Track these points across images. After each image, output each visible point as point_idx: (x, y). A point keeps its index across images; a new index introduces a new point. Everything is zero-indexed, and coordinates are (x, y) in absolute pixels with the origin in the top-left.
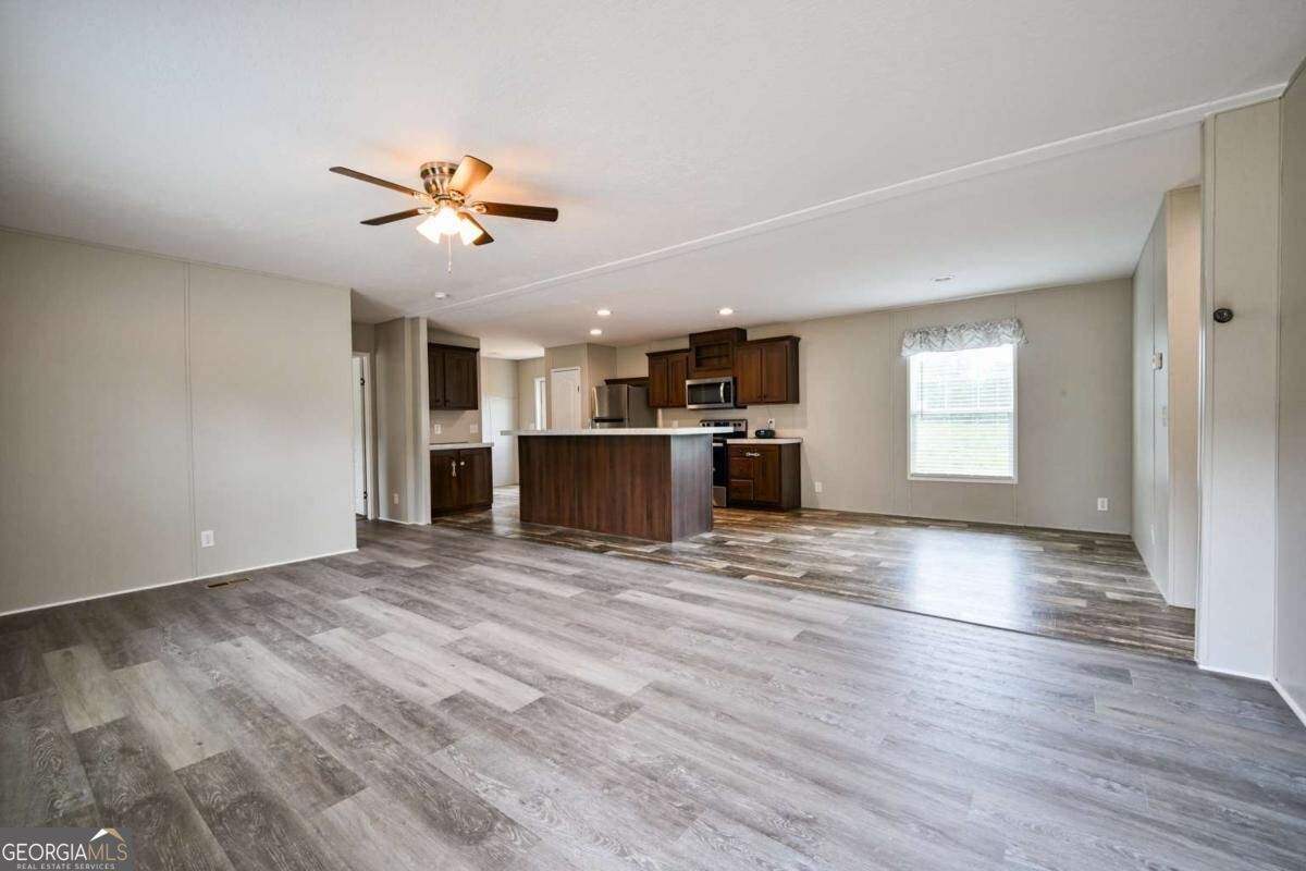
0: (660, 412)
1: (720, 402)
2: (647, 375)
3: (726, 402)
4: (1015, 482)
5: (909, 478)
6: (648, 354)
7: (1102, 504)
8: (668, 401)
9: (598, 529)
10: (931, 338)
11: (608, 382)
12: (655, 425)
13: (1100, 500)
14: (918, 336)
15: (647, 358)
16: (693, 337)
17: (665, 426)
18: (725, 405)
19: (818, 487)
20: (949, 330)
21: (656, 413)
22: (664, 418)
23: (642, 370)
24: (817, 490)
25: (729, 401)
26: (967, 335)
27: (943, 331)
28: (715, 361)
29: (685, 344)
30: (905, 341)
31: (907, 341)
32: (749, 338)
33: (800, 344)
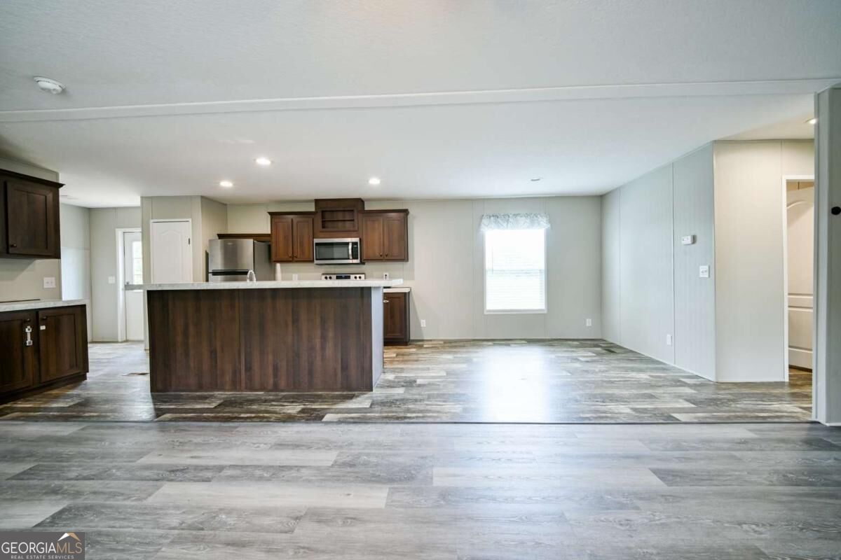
0: (278, 265)
1: (349, 259)
2: (269, 232)
3: (353, 258)
4: (545, 312)
5: (486, 313)
6: (270, 213)
7: (589, 322)
8: (293, 257)
9: (276, 388)
10: (499, 220)
11: (221, 236)
12: (274, 279)
13: (587, 320)
14: (492, 218)
15: (269, 216)
16: (317, 201)
17: (283, 279)
18: (350, 261)
19: (423, 323)
20: (511, 216)
21: (275, 266)
22: (282, 272)
23: (264, 227)
24: (422, 326)
25: (357, 258)
26: (522, 220)
27: (506, 217)
28: (340, 224)
29: (312, 208)
30: (483, 221)
31: (485, 221)
32: (367, 208)
33: (410, 217)
